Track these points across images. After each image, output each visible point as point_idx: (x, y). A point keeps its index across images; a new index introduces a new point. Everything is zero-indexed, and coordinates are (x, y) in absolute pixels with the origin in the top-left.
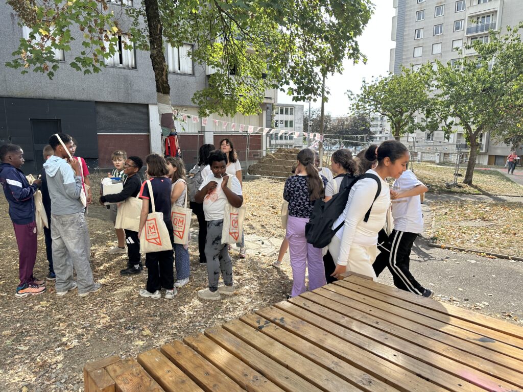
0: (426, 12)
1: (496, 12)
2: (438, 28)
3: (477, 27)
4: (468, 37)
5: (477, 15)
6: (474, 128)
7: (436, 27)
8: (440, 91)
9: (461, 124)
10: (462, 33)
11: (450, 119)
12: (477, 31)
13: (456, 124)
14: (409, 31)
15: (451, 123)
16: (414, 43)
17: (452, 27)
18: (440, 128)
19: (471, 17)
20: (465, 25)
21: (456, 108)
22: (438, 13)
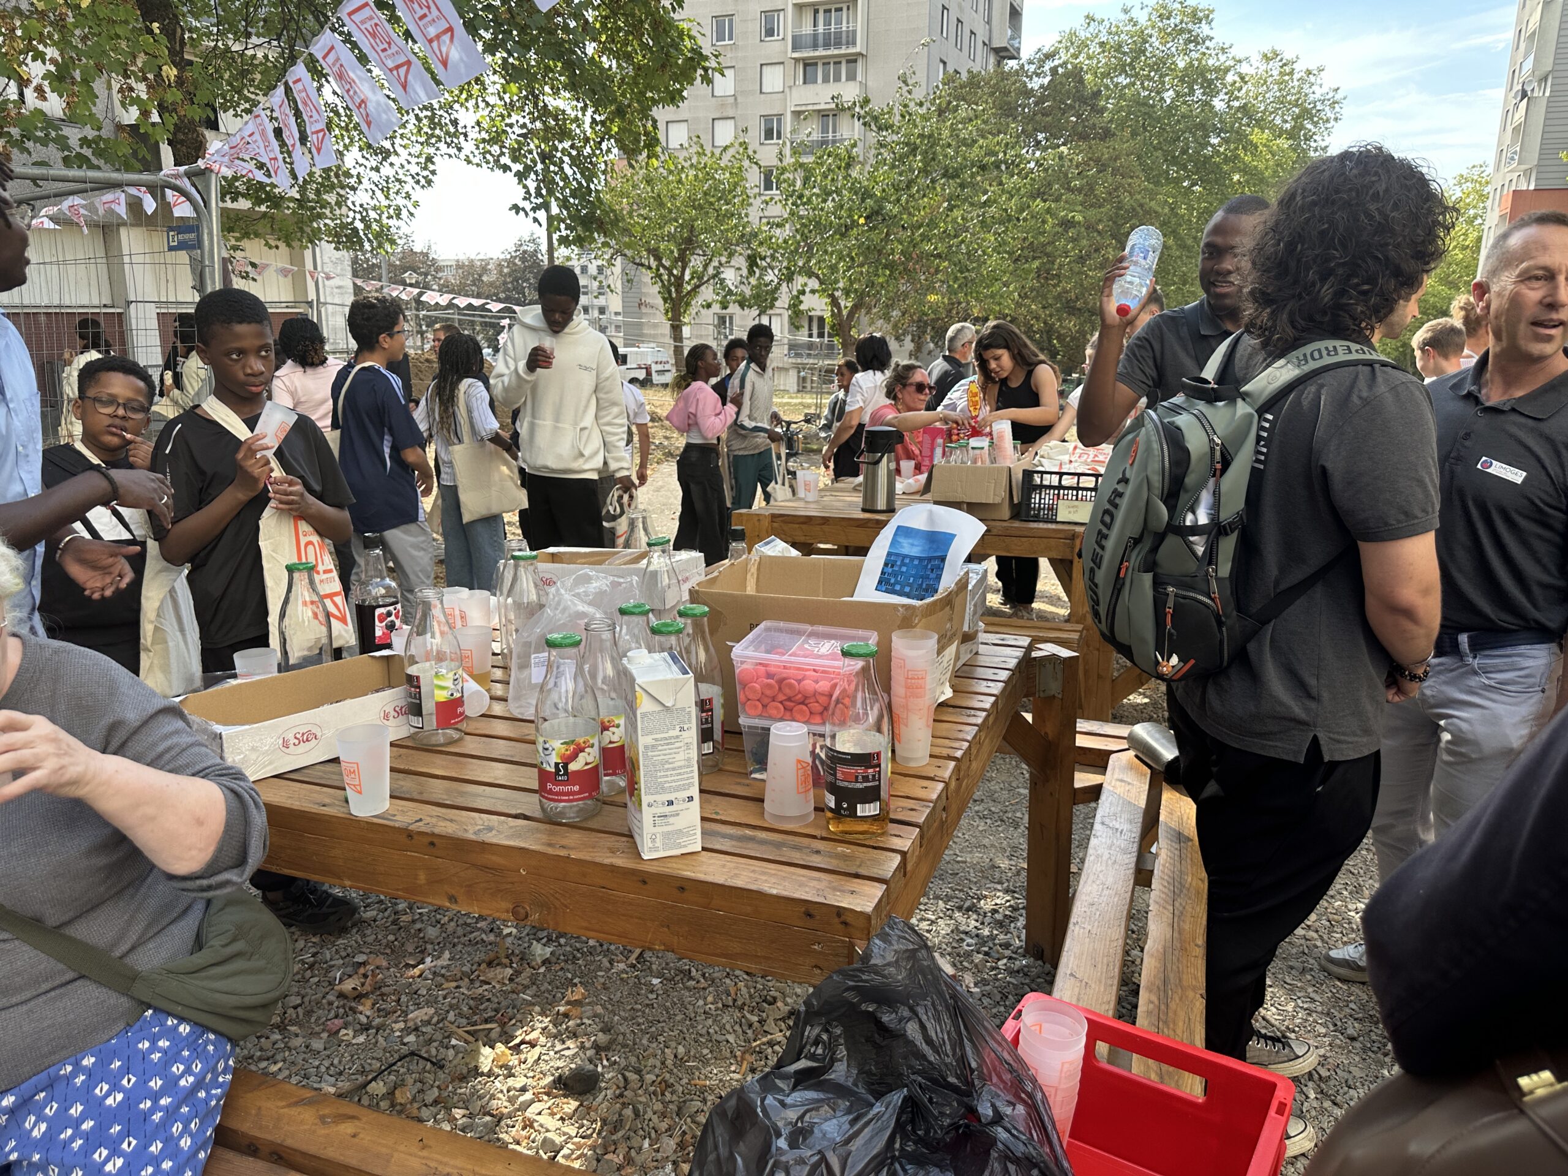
2: (721, 28)
3: (815, 36)
4: (796, 60)
5: (812, 5)
6: (846, 304)
7: (718, 22)
10: (779, 47)
12: (815, 46)
17: (755, 27)
19: (799, 7)
20: (787, 25)
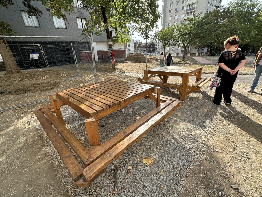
0: (173, 3)
1: (195, 3)
2: (177, 10)
3: (189, 9)
4: (186, 13)
5: (189, 5)
6: (186, 44)
7: (176, 9)
8: (177, 34)
9: (182, 43)
10: (184, 11)
11: (179, 42)
12: (189, 11)
13: (181, 44)
14: (168, 11)
15: (180, 43)
16: (169, 15)
17: (181, 9)
18: (177, 45)
19: (187, 5)
20: (185, 9)
21: (181, 39)
22: (177, 4)
